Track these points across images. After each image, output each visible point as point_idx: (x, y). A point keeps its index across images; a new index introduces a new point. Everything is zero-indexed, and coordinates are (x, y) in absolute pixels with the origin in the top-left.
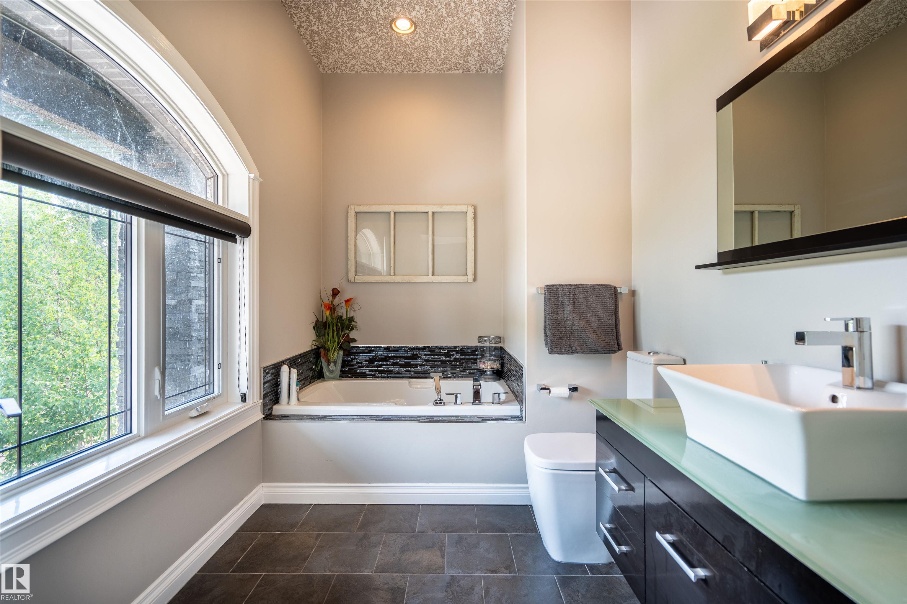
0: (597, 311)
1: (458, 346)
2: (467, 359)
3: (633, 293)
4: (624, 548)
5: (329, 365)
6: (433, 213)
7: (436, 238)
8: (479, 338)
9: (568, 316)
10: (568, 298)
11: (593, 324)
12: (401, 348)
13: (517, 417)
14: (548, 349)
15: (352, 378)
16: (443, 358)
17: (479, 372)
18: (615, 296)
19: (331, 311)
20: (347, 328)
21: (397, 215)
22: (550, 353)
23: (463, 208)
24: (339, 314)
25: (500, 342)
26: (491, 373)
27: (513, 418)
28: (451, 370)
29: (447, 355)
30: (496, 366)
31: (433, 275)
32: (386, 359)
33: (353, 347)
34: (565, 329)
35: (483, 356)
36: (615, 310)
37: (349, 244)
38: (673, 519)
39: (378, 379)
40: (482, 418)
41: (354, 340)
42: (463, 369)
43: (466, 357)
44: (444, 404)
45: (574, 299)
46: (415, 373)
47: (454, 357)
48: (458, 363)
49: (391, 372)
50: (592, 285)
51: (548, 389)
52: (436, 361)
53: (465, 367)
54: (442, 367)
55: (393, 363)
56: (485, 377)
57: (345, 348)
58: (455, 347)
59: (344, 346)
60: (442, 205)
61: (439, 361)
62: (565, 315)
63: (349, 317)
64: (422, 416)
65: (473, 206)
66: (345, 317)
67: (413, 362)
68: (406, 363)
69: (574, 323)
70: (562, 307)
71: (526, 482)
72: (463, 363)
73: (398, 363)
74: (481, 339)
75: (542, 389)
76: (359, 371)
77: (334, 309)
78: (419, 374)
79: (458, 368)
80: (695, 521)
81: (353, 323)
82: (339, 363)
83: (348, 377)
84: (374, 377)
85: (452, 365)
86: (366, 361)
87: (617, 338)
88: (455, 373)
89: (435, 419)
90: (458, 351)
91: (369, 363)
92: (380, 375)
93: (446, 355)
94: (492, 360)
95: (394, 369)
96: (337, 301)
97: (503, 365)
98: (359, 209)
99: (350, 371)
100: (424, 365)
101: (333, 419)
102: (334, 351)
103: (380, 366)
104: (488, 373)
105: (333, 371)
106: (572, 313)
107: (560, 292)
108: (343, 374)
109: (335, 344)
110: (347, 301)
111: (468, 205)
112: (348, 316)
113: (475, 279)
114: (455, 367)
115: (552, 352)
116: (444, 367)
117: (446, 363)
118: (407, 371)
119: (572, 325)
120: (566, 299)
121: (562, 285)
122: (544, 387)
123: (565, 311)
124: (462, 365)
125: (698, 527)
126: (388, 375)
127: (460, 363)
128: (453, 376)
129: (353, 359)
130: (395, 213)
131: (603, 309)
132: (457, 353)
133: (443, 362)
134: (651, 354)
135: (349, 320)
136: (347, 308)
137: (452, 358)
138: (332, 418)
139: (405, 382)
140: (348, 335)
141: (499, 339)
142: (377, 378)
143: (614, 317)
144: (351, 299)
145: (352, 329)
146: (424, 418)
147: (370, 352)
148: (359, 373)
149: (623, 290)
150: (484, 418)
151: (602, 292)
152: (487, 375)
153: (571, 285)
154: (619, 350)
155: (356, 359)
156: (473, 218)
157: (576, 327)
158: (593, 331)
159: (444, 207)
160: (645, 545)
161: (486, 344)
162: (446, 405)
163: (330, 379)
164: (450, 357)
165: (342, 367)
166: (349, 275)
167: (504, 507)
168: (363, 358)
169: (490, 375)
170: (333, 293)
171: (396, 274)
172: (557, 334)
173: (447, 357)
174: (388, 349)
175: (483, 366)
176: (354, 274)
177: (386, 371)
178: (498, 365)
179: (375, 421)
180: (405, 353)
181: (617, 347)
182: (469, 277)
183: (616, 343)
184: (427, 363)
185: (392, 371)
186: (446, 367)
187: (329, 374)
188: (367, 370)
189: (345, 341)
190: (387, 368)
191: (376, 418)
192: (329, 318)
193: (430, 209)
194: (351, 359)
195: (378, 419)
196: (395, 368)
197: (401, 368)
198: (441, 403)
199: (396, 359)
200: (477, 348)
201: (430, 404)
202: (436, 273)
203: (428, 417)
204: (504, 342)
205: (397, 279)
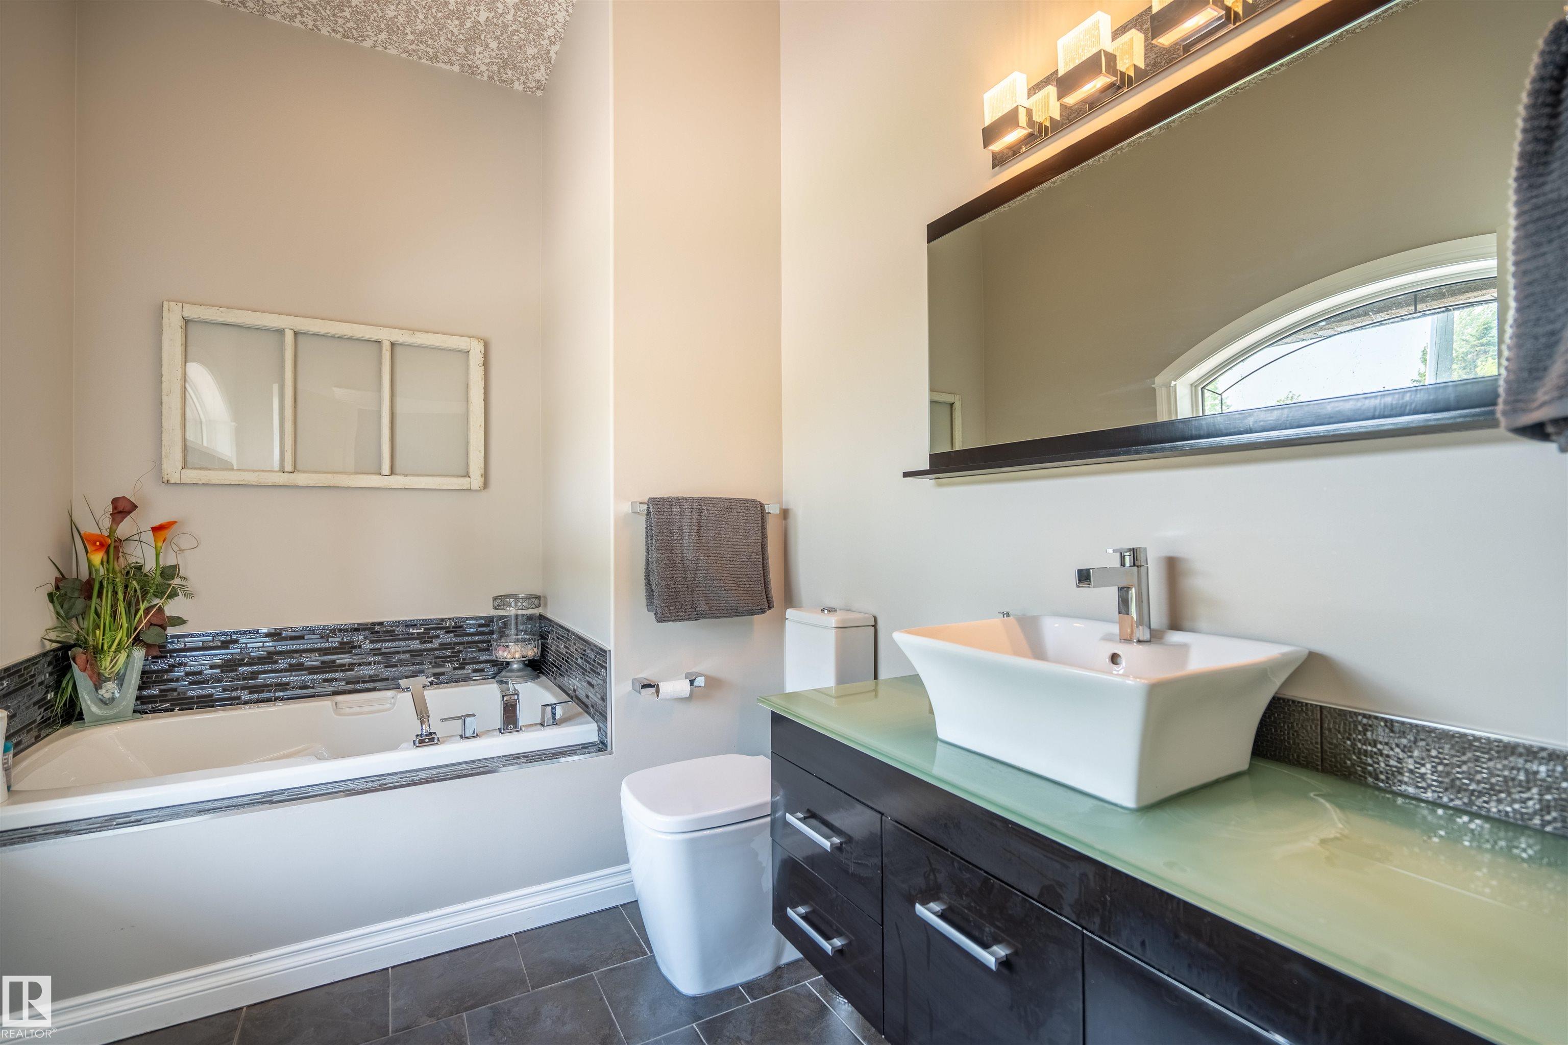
0: (735, 543)
1: (450, 619)
2: (468, 643)
3: (785, 514)
4: (838, 942)
5: (98, 687)
6: (393, 345)
7: (399, 400)
8: (495, 599)
9: (689, 553)
10: (689, 521)
11: (729, 566)
12: (312, 631)
13: (593, 744)
14: (656, 614)
15: (173, 710)
16: (415, 645)
17: (493, 666)
18: (762, 519)
19: (107, 552)
20: (159, 594)
21: (300, 337)
22: (658, 621)
23: (461, 343)
24: (132, 560)
25: (539, 606)
26: (521, 666)
27: (584, 748)
28: (434, 667)
29: (425, 637)
30: (532, 652)
31: (392, 472)
32: (270, 658)
33: (172, 637)
34: (684, 576)
35: (503, 634)
36: (762, 542)
37: (164, 392)
38: (941, 878)
39: (247, 706)
40: (524, 757)
41: (178, 621)
42: (461, 664)
43: (466, 639)
44: (438, 740)
45: (699, 523)
46: (348, 683)
47: (439, 641)
48: (449, 653)
49: (284, 686)
50: (725, 499)
51: (654, 686)
52: (398, 653)
53: (464, 659)
54: (414, 664)
55: (291, 665)
56: (509, 674)
57: (149, 642)
58: (443, 620)
59: (149, 638)
60: (414, 331)
61: (404, 652)
62: (685, 551)
63: (164, 568)
64: (389, 775)
65: (481, 341)
66: (150, 566)
67: (342, 659)
68: (323, 663)
69: (700, 565)
70: (679, 538)
71: (626, 860)
72: (461, 652)
73: (302, 664)
74: (500, 601)
75: (644, 686)
76: (189, 694)
77: (116, 549)
78: (358, 682)
79: (448, 662)
80: (986, 872)
81: (177, 581)
82: (134, 679)
83: (160, 711)
84: (235, 701)
85: (435, 658)
86: (212, 667)
87: (765, 588)
88: (443, 674)
89: (423, 775)
90: (448, 627)
91: (222, 672)
92: (255, 696)
93: (422, 638)
94: (523, 640)
95: (293, 679)
96: (125, 528)
97: (544, 648)
98: (192, 312)
99: (166, 696)
100: (370, 663)
101: (138, 822)
102: (118, 650)
103: (254, 676)
104: (515, 666)
105: (113, 699)
106: (696, 548)
107: (676, 510)
108: (142, 703)
109: (120, 635)
110: (156, 530)
111: (471, 337)
112: (161, 564)
113: (486, 485)
114: (442, 661)
115: (662, 618)
116: (418, 664)
117: (422, 655)
118: (325, 681)
119: (696, 569)
120: (686, 522)
121: (678, 499)
122: (648, 683)
123: (685, 545)
124: (459, 656)
125: (993, 880)
126: (277, 694)
127: (453, 652)
128: (439, 679)
129: (172, 667)
130: (296, 334)
131: (744, 541)
132: (447, 632)
133: (415, 653)
134: (826, 611)
135: (162, 574)
136: (160, 544)
137: (436, 643)
138: (132, 819)
139: (326, 704)
140: (161, 610)
141: (537, 599)
142: (246, 703)
143: (761, 553)
144: (175, 522)
145: (173, 595)
146: (395, 778)
147: (225, 645)
148: (192, 698)
149: (772, 509)
150: (527, 756)
151: (742, 511)
152: (512, 671)
153: (693, 499)
154: (770, 608)
155: (185, 664)
156: (481, 365)
157: (703, 572)
158: (729, 578)
159: (418, 334)
160: (883, 928)
161: (512, 611)
162: (444, 742)
163: (101, 721)
164: (431, 642)
165: (140, 688)
166: (165, 466)
167: (573, 921)
168: (202, 662)
169: (519, 670)
170: (115, 508)
171: (299, 467)
172: (671, 586)
173: (424, 642)
174: (276, 635)
175: (505, 654)
176: (179, 465)
177: (271, 685)
178: (535, 650)
179: (267, 805)
180: (321, 641)
181: (766, 603)
182: (472, 480)
183: (765, 597)
184: (378, 658)
185: (288, 684)
186: (422, 664)
187: (100, 708)
188: (218, 687)
189: (151, 624)
190: (273, 678)
191: (269, 799)
192: (102, 571)
193: (386, 335)
194: (169, 666)
195: (275, 798)
196: (295, 676)
197: (310, 674)
198: (432, 740)
199: (297, 655)
200: (490, 620)
201: (404, 745)
202: (398, 468)
203: (404, 775)
204: (545, 605)
205: (301, 479)
